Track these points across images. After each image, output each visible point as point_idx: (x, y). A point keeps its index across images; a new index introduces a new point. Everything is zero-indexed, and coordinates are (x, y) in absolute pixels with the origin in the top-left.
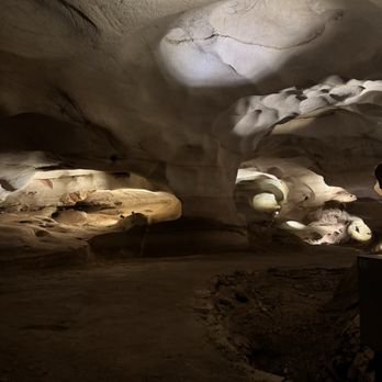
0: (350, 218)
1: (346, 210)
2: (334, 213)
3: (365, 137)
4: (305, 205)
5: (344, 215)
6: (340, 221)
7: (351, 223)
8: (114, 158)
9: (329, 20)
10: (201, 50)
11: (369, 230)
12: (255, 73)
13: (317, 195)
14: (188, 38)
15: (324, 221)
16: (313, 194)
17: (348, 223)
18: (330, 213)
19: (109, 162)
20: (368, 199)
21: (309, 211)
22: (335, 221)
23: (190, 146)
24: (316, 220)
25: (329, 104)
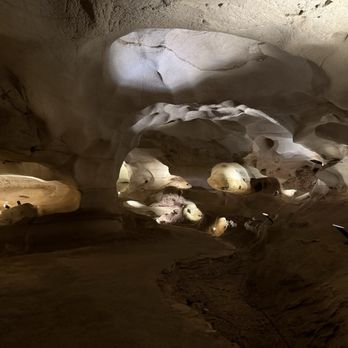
0: (186, 202)
1: (183, 195)
2: (173, 197)
3: (213, 141)
4: (146, 188)
5: (180, 200)
6: (176, 204)
7: (186, 206)
8: (33, 149)
9: (253, 59)
10: (143, 55)
11: (200, 213)
12: (177, 85)
13: (156, 180)
14: (137, 42)
15: (163, 203)
16: (153, 178)
17: (183, 206)
18: (169, 197)
19: (29, 153)
20: (200, 188)
21: (150, 193)
22: (172, 203)
23: (101, 140)
24: (156, 202)
25: (207, 116)
